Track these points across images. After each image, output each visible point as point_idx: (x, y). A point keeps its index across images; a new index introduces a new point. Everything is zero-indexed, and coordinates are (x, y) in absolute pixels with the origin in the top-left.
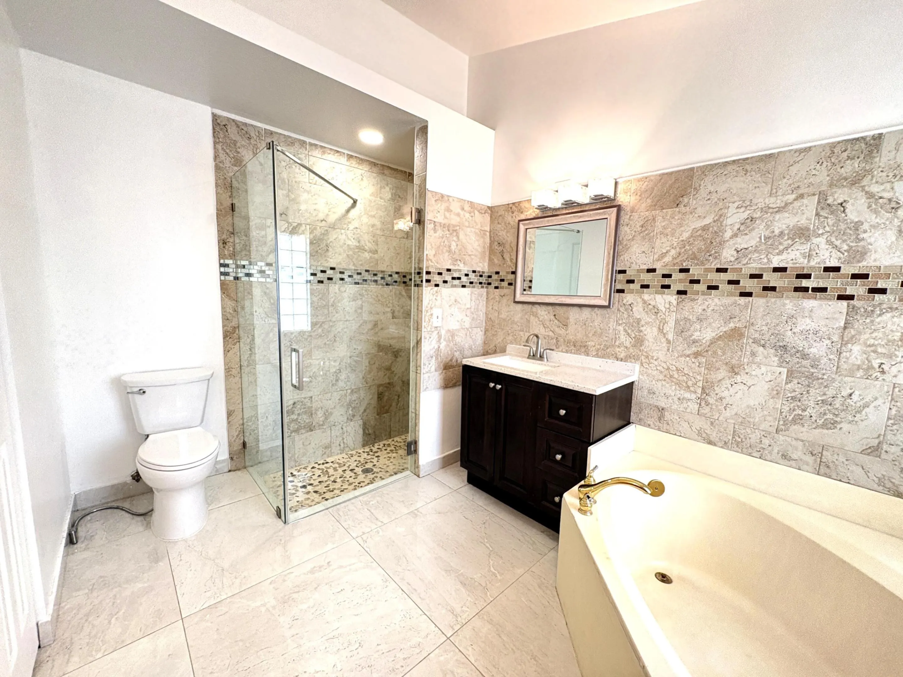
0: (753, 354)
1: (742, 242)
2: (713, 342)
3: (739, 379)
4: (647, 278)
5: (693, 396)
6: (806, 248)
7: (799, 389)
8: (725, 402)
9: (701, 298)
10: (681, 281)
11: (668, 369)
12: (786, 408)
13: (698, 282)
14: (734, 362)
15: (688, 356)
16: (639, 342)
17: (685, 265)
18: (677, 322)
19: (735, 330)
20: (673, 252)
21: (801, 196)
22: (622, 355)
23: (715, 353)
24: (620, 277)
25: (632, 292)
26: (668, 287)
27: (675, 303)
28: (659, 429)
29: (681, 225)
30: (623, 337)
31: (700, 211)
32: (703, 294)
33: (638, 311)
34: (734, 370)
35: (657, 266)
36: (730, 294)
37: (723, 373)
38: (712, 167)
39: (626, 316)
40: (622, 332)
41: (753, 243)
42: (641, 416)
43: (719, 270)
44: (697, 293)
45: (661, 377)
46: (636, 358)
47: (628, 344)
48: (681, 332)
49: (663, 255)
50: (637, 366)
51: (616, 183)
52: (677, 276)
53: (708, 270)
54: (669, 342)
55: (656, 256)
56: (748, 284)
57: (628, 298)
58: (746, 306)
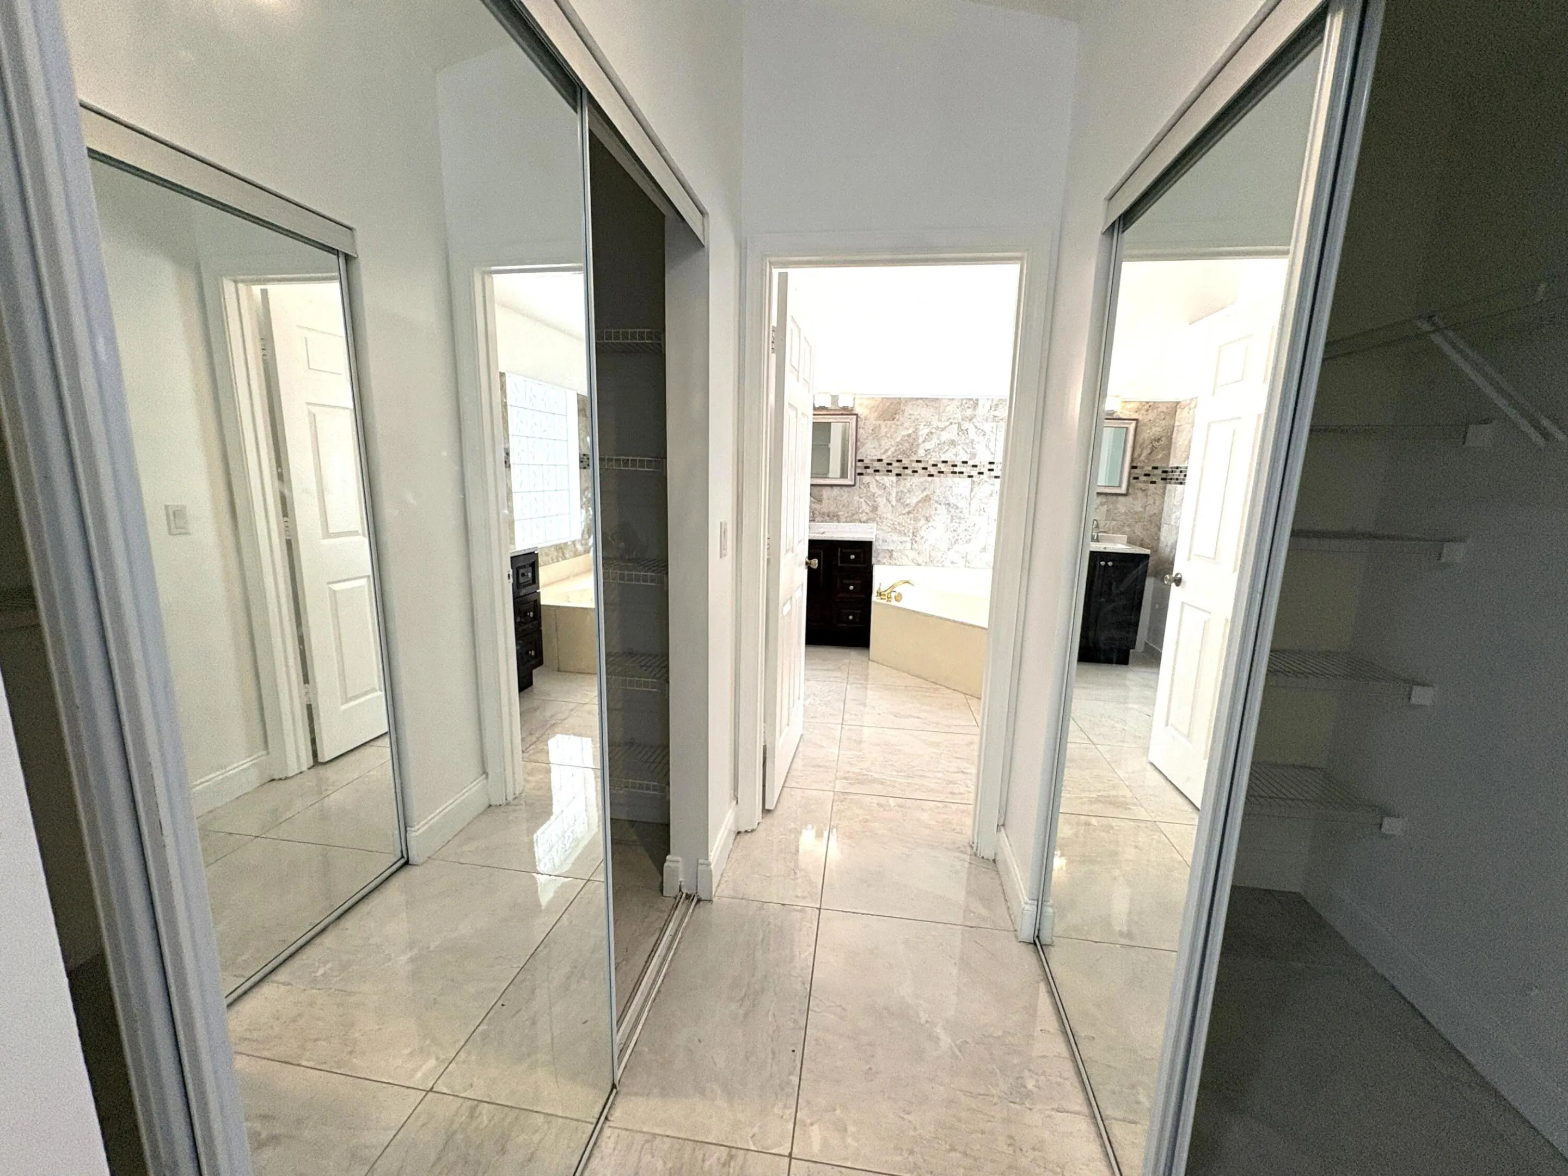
0: (936, 509)
1: (928, 445)
2: (917, 504)
3: (930, 524)
4: (877, 465)
5: (908, 539)
6: (954, 451)
7: (957, 525)
8: (924, 539)
9: (909, 478)
10: (898, 467)
11: (894, 524)
12: (951, 537)
13: (907, 468)
14: (927, 515)
15: (904, 514)
16: (875, 509)
17: (900, 457)
18: (897, 493)
19: (927, 496)
20: (893, 449)
21: (951, 423)
22: (864, 519)
23: (918, 510)
24: (859, 464)
25: (868, 474)
26: (890, 471)
27: (895, 481)
28: (891, 564)
29: (895, 432)
30: (864, 506)
31: (906, 425)
32: (910, 475)
33: (873, 488)
34: (927, 520)
35: (883, 457)
36: (924, 476)
37: (923, 522)
38: (912, 399)
39: (865, 491)
40: (864, 503)
41: (932, 446)
42: (879, 559)
43: (918, 461)
44: (907, 475)
45: (890, 530)
46: (874, 520)
47: (868, 511)
48: (899, 500)
49: (887, 451)
50: (875, 525)
51: (854, 399)
52: (895, 464)
53: (911, 461)
54: (893, 506)
55: (882, 451)
56: (933, 470)
57: (866, 479)
58: (931, 483)
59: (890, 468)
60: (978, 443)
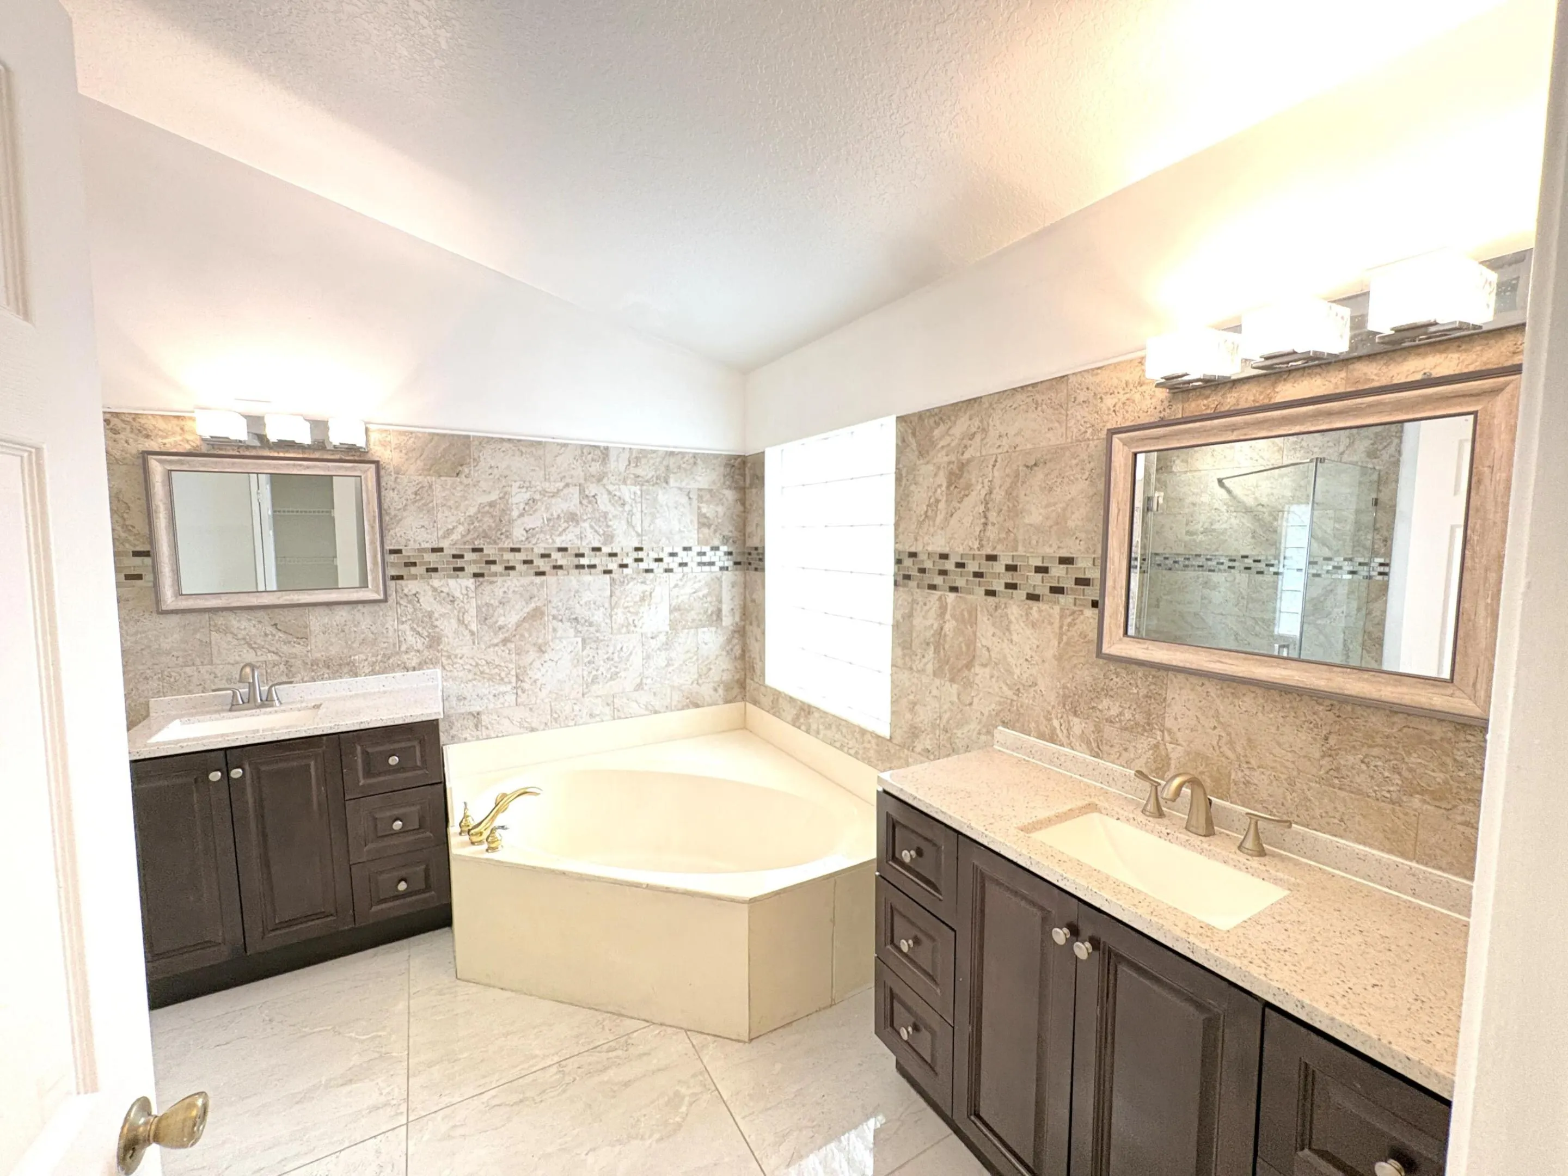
0: (555, 630)
1: (532, 522)
2: (518, 625)
3: (547, 657)
4: (432, 559)
5: (509, 688)
6: (577, 531)
7: (592, 653)
8: (539, 683)
9: (500, 580)
10: (475, 562)
11: (477, 665)
12: (585, 673)
13: (494, 562)
14: (540, 641)
15: (497, 645)
16: (435, 641)
17: (477, 544)
18: (479, 608)
19: (537, 609)
20: (461, 529)
21: (567, 485)
22: (414, 662)
23: (522, 636)
24: (393, 558)
25: (415, 577)
26: (462, 569)
27: (473, 587)
28: (478, 739)
29: (465, 498)
30: (411, 639)
31: (483, 485)
32: (501, 575)
33: (427, 602)
34: (541, 650)
35: (444, 544)
36: (527, 575)
37: (533, 654)
38: (490, 440)
39: (411, 610)
40: (409, 633)
41: (539, 523)
42: (453, 732)
43: (513, 550)
44: (495, 574)
45: (470, 676)
46: (433, 662)
47: (419, 646)
48: (484, 619)
49: (449, 532)
50: (438, 671)
51: (367, 430)
52: (469, 556)
53: (501, 549)
54: (472, 633)
55: (441, 533)
56: (541, 564)
57: (410, 586)
58: (542, 585)
59: (459, 563)
60: (615, 517)
